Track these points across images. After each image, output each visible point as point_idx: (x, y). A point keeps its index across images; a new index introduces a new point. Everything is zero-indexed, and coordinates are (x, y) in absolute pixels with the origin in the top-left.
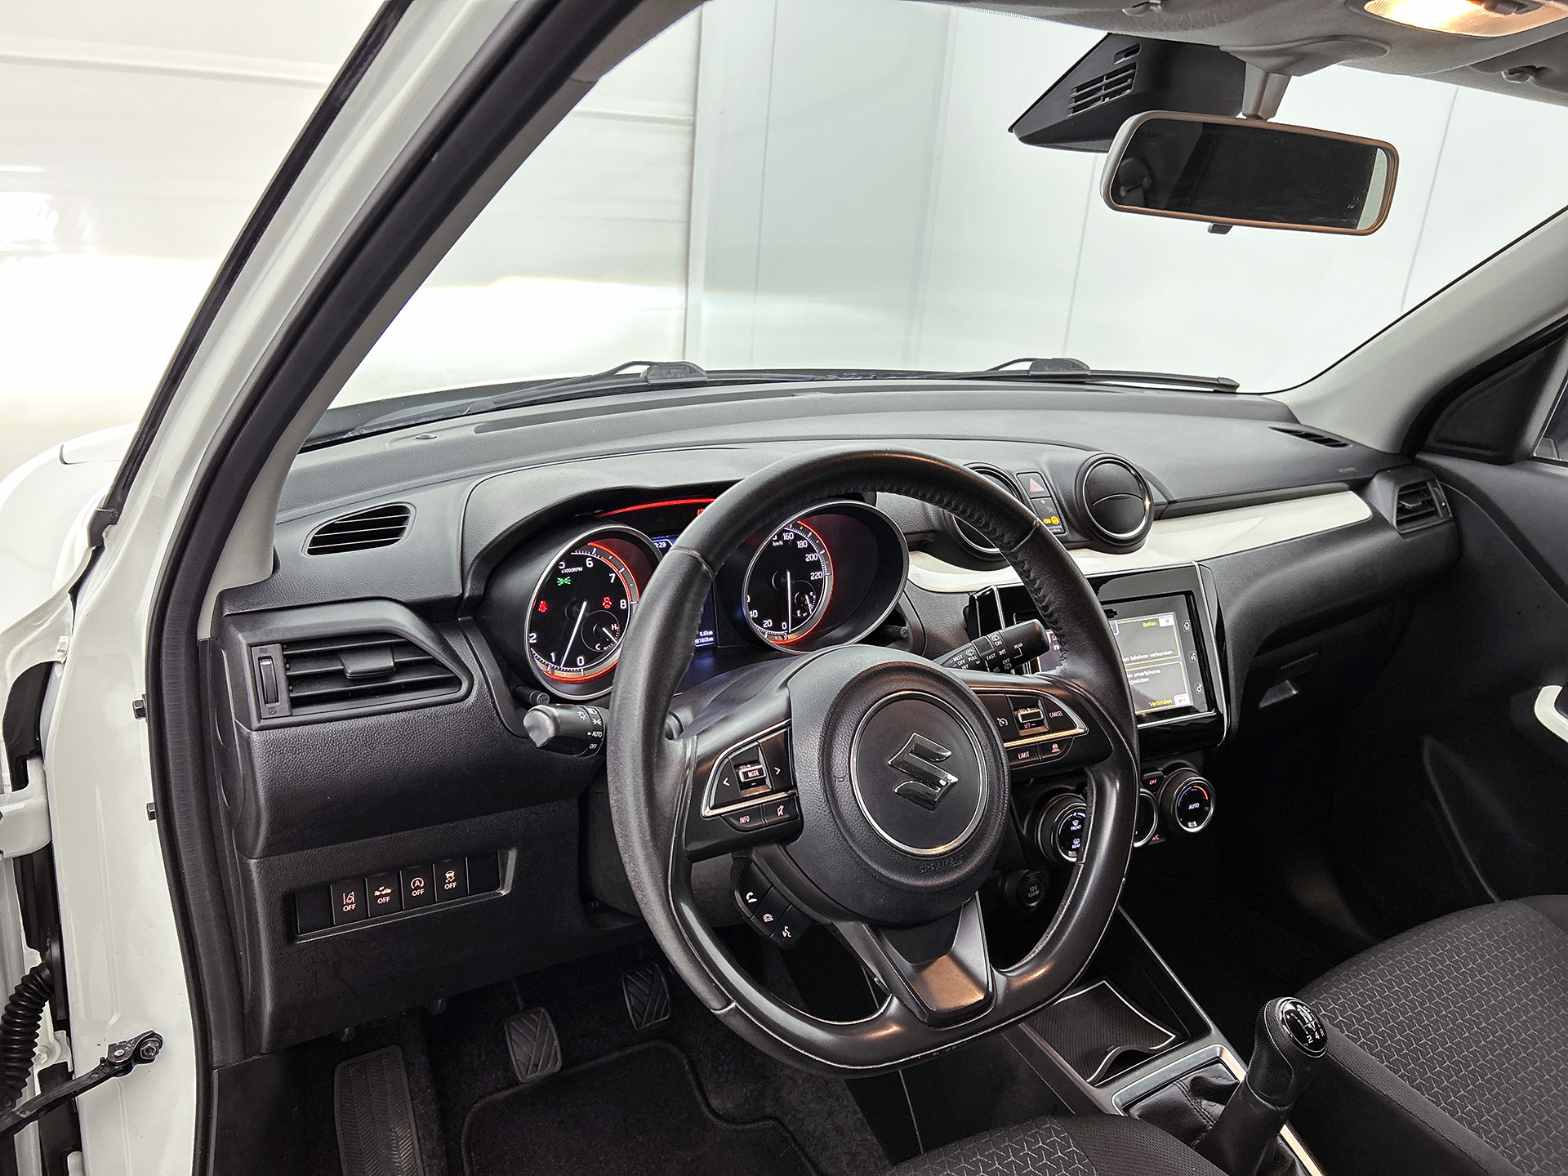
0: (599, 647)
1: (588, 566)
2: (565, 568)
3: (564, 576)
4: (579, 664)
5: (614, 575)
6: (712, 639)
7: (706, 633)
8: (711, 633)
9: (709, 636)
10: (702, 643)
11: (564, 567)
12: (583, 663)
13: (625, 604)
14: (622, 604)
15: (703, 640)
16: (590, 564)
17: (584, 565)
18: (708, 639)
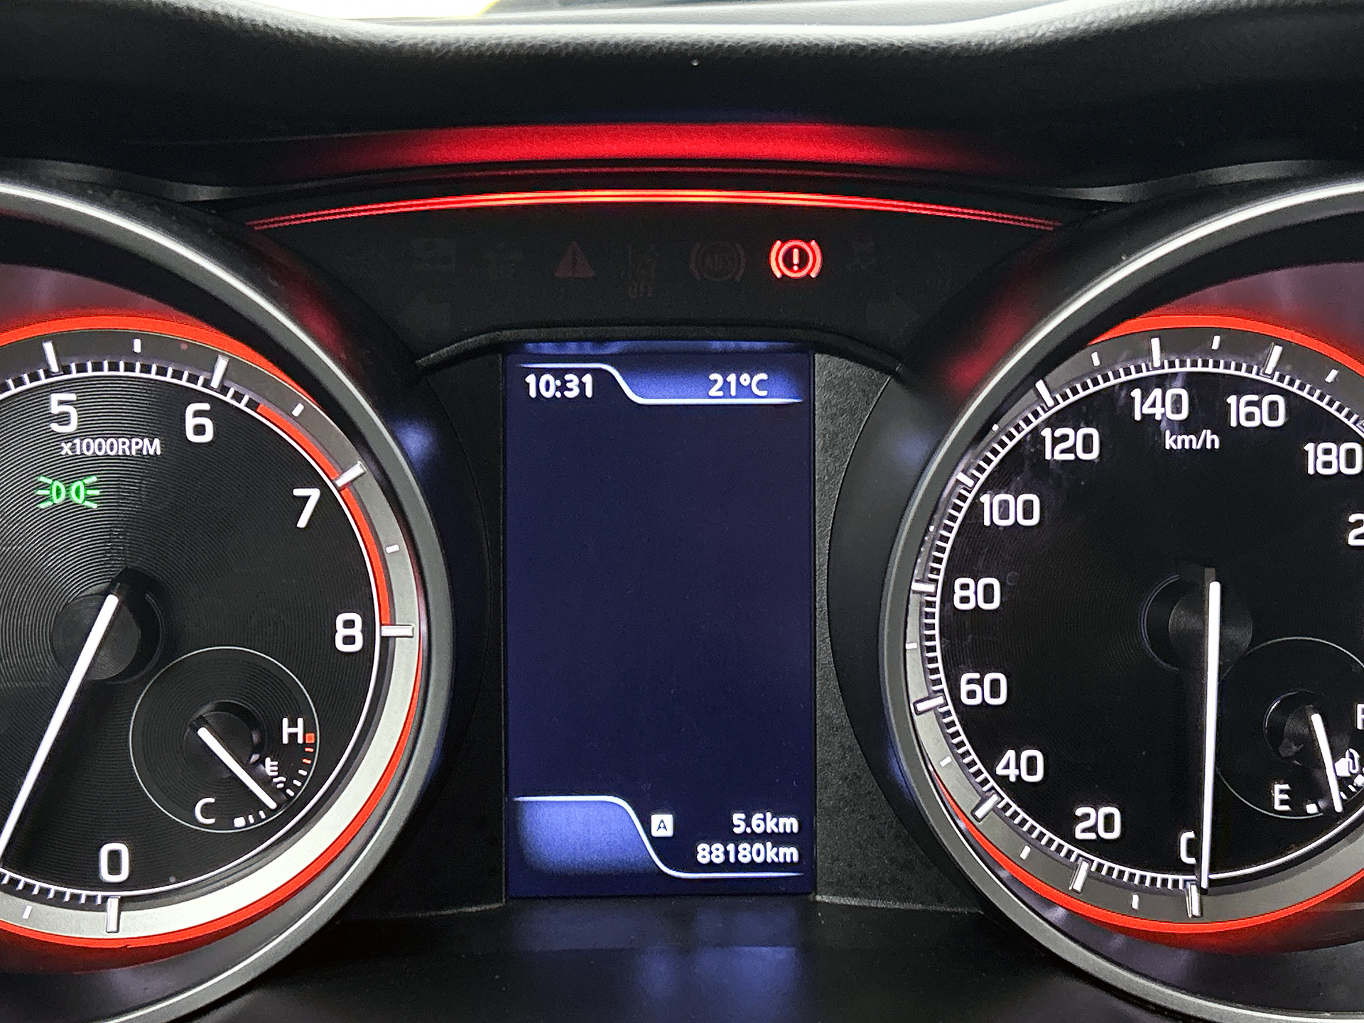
0: (206, 811)
1: (191, 436)
2: (81, 433)
3: (72, 469)
4: (105, 875)
5: (314, 494)
6: (790, 853)
7: (763, 822)
8: (790, 824)
9: (779, 839)
10: (738, 866)
11: (72, 427)
12: (124, 875)
13: (357, 632)
14: (341, 632)
15: (746, 853)
16: (200, 430)
17: (171, 428)
18: (770, 853)
